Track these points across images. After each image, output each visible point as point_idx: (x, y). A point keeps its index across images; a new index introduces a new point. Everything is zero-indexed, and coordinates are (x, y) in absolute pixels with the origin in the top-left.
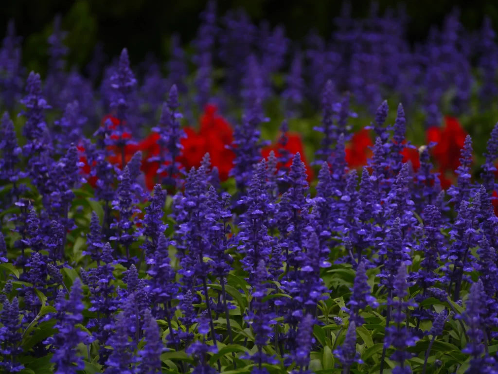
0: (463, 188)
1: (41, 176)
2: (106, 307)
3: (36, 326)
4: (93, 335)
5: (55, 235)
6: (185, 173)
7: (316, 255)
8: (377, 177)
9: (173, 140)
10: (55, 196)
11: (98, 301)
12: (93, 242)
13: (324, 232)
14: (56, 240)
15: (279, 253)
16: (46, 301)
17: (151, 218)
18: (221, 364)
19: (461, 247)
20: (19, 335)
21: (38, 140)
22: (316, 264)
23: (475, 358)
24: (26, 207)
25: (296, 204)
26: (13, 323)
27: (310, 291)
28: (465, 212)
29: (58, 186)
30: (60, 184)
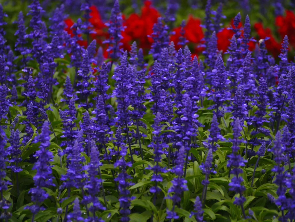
0: (283, 66)
1: (38, 53)
2: (71, 135)
3: (30, 145)
4: (63, 151)
5: (43, 91)
6: (123, 52)
7: (190, 110)
8: (232, 59)
9: (117, 32)
10: (46, 65)
11: (66, 131)
12: (67, 94)
13: (194, 96)
14: (44, 94)
15: (171, 105)
16: (36, 131)
17: (99, 82)
18: (135, 171)
19: (280, 102)
20: (19, 151)
21: (37, 31)
22: (190, 115)
23: (279, 174)
24: (28, 72)
25: (179, 79)
26: (16, 144)
27: (186, 131)
28: (282, 81)
29: (48, 60)
30: (49, 58)
